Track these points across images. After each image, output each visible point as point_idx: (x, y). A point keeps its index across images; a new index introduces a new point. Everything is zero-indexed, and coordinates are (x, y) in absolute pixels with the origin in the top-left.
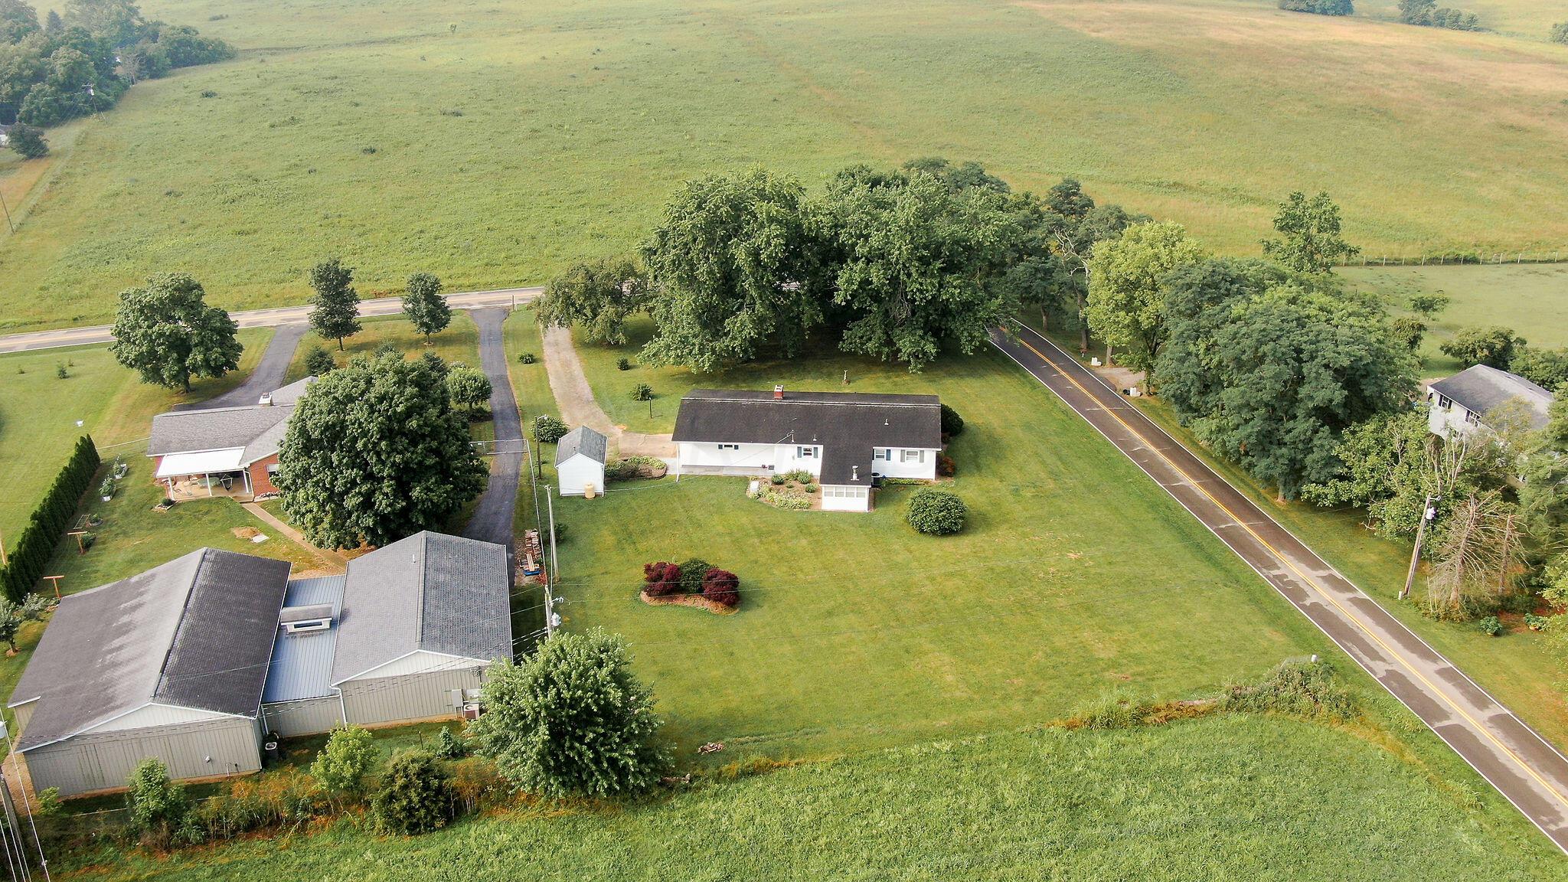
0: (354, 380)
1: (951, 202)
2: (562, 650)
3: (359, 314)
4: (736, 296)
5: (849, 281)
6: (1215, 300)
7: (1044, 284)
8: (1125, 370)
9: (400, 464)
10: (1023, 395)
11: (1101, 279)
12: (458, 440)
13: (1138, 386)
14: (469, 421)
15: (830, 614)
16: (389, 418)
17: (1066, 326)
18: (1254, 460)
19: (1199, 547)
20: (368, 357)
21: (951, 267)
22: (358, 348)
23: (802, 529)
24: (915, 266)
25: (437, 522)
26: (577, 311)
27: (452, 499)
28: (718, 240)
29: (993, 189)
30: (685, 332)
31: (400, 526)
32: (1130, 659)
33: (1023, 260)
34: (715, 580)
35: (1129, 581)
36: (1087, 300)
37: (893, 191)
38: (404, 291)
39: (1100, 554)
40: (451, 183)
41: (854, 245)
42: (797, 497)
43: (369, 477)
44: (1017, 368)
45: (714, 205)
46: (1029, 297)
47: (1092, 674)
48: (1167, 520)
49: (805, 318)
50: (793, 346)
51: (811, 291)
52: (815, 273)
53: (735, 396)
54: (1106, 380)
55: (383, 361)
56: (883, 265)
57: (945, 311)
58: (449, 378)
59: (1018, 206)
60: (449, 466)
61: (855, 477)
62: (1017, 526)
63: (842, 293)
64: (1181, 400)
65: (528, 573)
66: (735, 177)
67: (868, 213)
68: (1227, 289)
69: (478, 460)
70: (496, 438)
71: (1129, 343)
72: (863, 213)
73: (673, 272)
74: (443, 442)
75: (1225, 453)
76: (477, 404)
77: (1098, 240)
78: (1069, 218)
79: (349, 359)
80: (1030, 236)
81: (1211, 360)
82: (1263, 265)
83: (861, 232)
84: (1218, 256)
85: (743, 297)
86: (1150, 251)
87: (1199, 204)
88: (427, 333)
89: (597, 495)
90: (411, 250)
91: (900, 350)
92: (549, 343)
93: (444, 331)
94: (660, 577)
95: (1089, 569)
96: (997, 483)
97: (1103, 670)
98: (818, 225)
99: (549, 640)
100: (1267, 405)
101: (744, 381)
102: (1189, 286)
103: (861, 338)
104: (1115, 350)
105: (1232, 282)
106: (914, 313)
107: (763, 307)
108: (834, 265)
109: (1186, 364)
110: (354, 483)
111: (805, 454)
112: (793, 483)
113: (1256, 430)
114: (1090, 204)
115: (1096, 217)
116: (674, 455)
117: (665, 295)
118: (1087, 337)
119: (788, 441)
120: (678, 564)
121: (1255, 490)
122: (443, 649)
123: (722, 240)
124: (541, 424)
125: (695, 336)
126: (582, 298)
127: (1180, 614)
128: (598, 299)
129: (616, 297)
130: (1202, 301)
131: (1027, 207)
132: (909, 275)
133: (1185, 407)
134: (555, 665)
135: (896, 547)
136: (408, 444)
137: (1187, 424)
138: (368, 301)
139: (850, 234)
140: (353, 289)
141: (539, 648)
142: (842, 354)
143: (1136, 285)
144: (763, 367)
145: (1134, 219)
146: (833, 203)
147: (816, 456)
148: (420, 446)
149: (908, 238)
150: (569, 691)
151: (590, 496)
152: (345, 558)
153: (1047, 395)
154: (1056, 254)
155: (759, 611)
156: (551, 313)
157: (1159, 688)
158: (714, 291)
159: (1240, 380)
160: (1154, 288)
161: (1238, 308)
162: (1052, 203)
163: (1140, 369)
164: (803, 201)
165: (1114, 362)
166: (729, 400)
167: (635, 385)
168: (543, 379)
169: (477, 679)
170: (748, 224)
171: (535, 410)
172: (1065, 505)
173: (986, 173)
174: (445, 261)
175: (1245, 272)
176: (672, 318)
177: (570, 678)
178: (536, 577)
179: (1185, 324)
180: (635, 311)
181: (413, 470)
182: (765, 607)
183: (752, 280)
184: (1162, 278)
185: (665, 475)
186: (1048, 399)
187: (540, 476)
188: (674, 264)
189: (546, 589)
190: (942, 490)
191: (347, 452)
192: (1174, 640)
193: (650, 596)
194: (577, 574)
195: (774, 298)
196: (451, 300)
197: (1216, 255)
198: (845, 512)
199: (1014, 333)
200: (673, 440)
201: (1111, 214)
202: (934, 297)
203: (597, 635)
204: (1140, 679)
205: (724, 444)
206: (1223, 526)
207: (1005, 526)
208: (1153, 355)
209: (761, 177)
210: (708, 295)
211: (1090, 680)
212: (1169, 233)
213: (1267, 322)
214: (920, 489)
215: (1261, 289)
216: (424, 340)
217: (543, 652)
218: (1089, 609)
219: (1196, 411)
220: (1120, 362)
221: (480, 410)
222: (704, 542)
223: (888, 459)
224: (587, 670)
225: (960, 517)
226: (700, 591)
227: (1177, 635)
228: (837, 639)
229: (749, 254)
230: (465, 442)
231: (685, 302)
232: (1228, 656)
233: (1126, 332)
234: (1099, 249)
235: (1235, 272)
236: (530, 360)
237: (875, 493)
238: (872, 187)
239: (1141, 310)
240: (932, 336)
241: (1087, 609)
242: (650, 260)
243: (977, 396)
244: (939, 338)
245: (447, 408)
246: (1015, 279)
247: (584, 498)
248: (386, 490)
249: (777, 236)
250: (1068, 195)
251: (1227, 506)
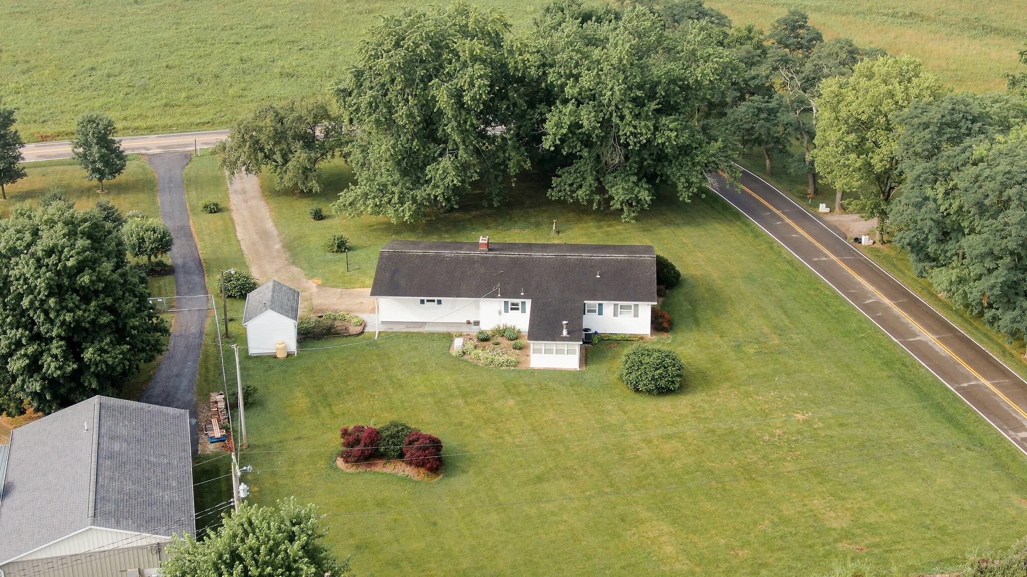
0: (18, 232)
1: (667, 38)
2: (251, 523)
3: (23, 159)
4: (437, 141)
5: (558, 125)
6: (955, 140)
7: (768, 125)
8: (856, 216)
9: (70, 323)
10: (744, 245)
11: (829, 118)
12: (135, 296)
13: (870, 234)
14: (148, 275)
15: (540, 479)
16: (58, 273)
17: (792, 170)
18: (999, 313)
19: (939, 407)
20: (34, 206)
21: (667, 108)
22: (23, 196)
23: (510, 389)
24: (628, 107)
25: (113, 385)
26: (266, 157)
27: (129, 360)
28: (417, 81)
29: (712, 23)
30: (384, 180)
31: (71, 390)
32: (864, 529)
33: (744, 100)
34: (416, 445)
35: (862, 445)
36: (815, 141)
37: (605, 26)
38: (73, 134)
39: (829, 415)
40: (124, 16)
41: (563, 86)
42: (504, 354)
43: (36, 337)
44: (738, 216)
45: (413, 42)
46: (750, 139)
47: (823, 545)
48: (902, 378)
49: (511, 164)
50: (498, 195)
51: (518, 135)
52: (522, 116)
53: (438, 247)
54: (835, 228)
55: (51, 210)
56: (594, 106)
57: (661, 156)
58: (125, 229)
59: (740, 41)
60: (125, 324)
61: (565, 333)
62: (740, 385)
63: (550, 137)
64: (918, 248)
65: (214, 440)
66: (435, 12)
67: (578, 51)
68: (967, 128)
69: (158, 318)
70: (178, 293)
71: (860, 187)
72: (573, 50)
73: (370, 114)
74: (119, 299)
75: (967, 306)
76: (156, 257)
77: (826, 77)
78: (795, 53)
79: (12, 209)
80: (753, 73)
81: (950, 205)
82: (1007, 102)
83: (571, 71)
84: (959, 92)
85: (446, 142)
86: (883, 88)
87: (938, 35)
88: (100, 180)
89: (289, 355)
90: (82, 89)
91: (611, 198)
92: (236, 192)
93: (120, 178)
94: (357, 442)
95: (819, 431)
96: (717, 339)
97: (836, 541)
98: (524, 64)
99: (235, 513)
100: (1012, 253)
101: (447, 232)
102: (926, 126)
103: (571, 185)
104: (845, 195)
105: (974, 121)
106: (627, 158)
107: (467, 153)
108: (542, 107)
109: (923, 210)
110: (19, 344)
111: (512, 309)
112: (500, 339)
113: (1000, 280)
114: (818, 37)
115: (825, 51)
116: (373, 311)
117: (362, 139)
118: (815, 182)
119: (494, 296)
120: (378, 427)
121: (1000, 346)
122: (118, 525)
123: (422, 81)
124: (228, 279)
125: (395, 184)
126: (272, 142)
127: (920, 481)
128: (288, 144)
129: (309, 142)
130: (940, 141)
131: (749, 42)
132: (622, 118)
133: (921, 256)
134: (243, 540)
135: (610, 407)
136: (80, 301)
137: (925, 275)
138: (33, 145)
139: (559, 73)
140: (16, 132)
141: (224, 521)
142: (549, 202)
143: (867, 125)
144: (467, 216)
145: (866, 54)
146: (541, 41)
147: (524, 311)
148: (93, 303)
149: (621, 77)
150: (258, 567)
151: (281, 355)
152: (11, 427)
153: (771, 245)
154: (781, 92)
155: (464, 477)
156: (238, 159)
157: (897, 561)
158: (415, 135)
159: (983, 226)
160: (888, 129)
161: (980, 149)
162: (777, 37)
163: (872, 216)
164: (508, 38)
165: (844, 209)
166: (432, 252)
167: (331, 237)
168: (229, 229)
169: (156, 557)
170: (450, 63)
171: (220, 263)
172: (791, 362)
173: (706, 6)
174: (119, 101)
175: (988, 109)
176: (370, 164)
177: (258, 553)
178: (222, 444)
179: (921, 166)
180: (329, 157)
181: (86, 330)
182: (471, 473)
183: (454, 124)
184: (897, 117)
185: (362, 332)
186: (772, 248)
187: (227, 335)
188: (371, 106)
189: (233, 457)
190: (658, 347)
191: (11, 310)
192: (913, 509)
193: (347, 462)
194: (267, 440)
195: (478, 143)
196: (127, 144)
197: (956, 91)
198: (555, 370)
199: (735, 178)
200: (373, 294)
201: (841, 48)
202: (648, 141)
203: (289, 507)
204: (876, 551)
205: (425, 298)
206: (965, 385)
207: (727, 385)
208: (887, 200)
209: (464, 12)
210: (408, 140)
211: (821, 551)
212: (905, 68)
213: (1012, 164)
214: (635, 346)
215: (1006, 127)
216: (97, 187)
217: (230, 526)
218: (819, 473)
219: (934, 260)
220: (851, 208)
221: (160, 264)
222: (406, 404)
223: (600, 313)
224: (277, 544)
225: (678, 376)
226: (401, 456)
227: (916, 503)
228: (549, 507)
229: (451, 96)
230: (143, 298)
231: (383, 147)
232: (973, 526)
233: (857, 175)
234: (828, 86)
235: (976, 110)
236: (215, 209)
237: (586, 350)
238: (582, 23)
239: (873, 152)
240: (647, 182)
241: (817, 475)
242: (345, 102)
243: (695, 246)
244: (654, 185)
245: (123, 262)
246: (736, 120)
247: (275, 357)
248: (55, 351)
249: (481, 77)
250: (794, 29)
251: (970, 363)
